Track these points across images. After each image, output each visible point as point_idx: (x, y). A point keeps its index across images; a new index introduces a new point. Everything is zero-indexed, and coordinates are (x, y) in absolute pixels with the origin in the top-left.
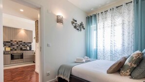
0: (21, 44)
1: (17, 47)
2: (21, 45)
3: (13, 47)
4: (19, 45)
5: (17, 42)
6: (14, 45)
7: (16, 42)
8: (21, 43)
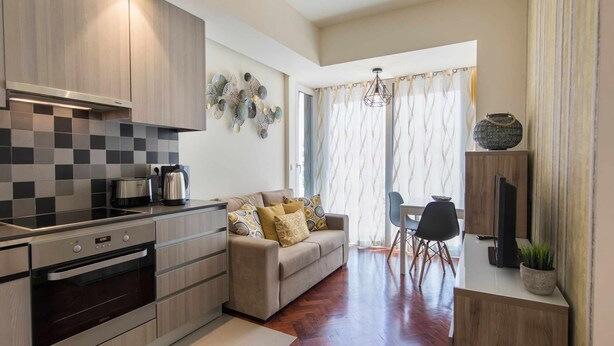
0: (98, 142)
1: (63, 173)
2: (98, 157)
3: (20, 172)
4: (82, 157)
5: (62, 125)
6: (25, 156)
7: (45, 123)
8: (95, 127)
